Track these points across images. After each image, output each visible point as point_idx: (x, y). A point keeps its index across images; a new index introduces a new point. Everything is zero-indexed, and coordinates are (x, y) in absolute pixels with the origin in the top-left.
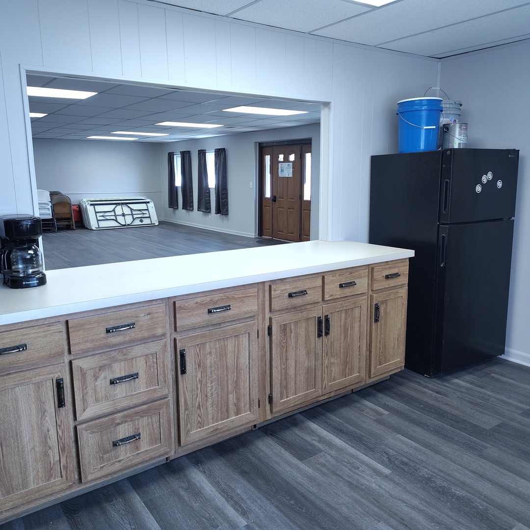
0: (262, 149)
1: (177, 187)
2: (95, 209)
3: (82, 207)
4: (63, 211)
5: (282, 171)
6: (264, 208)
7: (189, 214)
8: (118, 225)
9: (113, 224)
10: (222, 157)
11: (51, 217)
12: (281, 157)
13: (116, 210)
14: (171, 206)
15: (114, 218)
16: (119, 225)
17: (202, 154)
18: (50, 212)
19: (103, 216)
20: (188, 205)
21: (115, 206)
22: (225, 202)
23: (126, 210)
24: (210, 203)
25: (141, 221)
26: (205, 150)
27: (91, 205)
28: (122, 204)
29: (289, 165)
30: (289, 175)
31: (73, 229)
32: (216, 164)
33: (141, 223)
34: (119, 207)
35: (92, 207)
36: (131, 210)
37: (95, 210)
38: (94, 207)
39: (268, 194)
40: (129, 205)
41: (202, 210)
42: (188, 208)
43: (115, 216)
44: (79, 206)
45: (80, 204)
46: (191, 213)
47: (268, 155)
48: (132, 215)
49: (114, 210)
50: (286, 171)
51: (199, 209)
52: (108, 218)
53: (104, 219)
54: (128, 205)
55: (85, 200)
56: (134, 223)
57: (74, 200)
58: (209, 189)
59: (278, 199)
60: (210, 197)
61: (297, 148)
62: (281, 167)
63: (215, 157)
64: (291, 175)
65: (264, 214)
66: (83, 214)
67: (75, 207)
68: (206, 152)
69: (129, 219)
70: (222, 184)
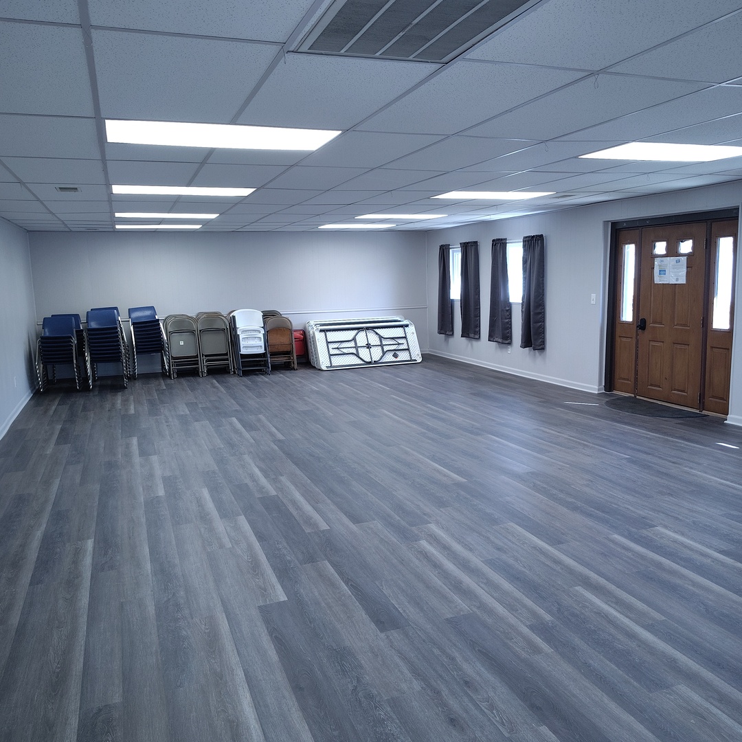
0: (618, 234)
1: (453, 300)
2: (326, 337)
3: (307, 334)
4: (281, 341)
5: (662, 272)
6: (618, 340)
7: (472, 345)
8: (360, 362)
9: (353, 360)
10: (537, 249)
11: (262, 351)
12: (661, 248)
13: (358, 338)
14: (442, 332)
15: (354, 351)
16: (362, 362)
17: (499, 246)
18: (262, 343)
19: (338, 348)
20: (471, 330)
21: (356, 331)
22: (540, 327)
23: (373, 339)
24: (511, 328)
25: (395, 356)
26: (506, 239)
27: (321, 331)
28: (368, 328)
29: (678, 261)
30: (677, 280)
31: (293, 369)
32: (525, 262)
33: (394, 359)
34: (362, 334)
35: (323, 334)
36: (381, 338)
37: (326, 340)
38: (326, 335)
39: (627, 315)
40: (378, 331)
41: (497, 339)
42: (472, 335)
43: (356, 347)
44: (304, 333)
45: (305, 328)
46: (475, 343)
47: (630, 243)
48: (382, 346)
49: (354, 339)
50: (672, 272)
51: (491, 338)
52: (345, 351)
53: (340, 353)
54: (376, 330)
55: (312, 323)
56: (384, 360)
57: (297, 323)
58: (510, 305)
59: (650, 325)
60: (511, 318)
61: (700, 229)
62: (660, 266)
63: (525, 251)
64: (683, 281)
65: (617, 351)
66: (309, 344)
67: (297, 334)
68: (506, 243)
69: (376, 354)
70: (536, 297)
